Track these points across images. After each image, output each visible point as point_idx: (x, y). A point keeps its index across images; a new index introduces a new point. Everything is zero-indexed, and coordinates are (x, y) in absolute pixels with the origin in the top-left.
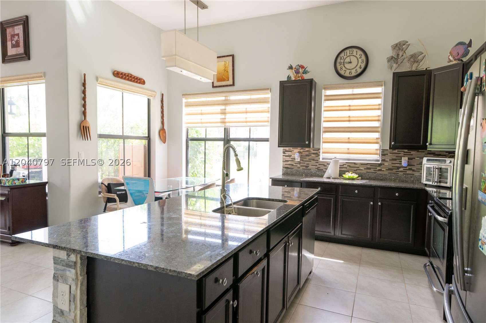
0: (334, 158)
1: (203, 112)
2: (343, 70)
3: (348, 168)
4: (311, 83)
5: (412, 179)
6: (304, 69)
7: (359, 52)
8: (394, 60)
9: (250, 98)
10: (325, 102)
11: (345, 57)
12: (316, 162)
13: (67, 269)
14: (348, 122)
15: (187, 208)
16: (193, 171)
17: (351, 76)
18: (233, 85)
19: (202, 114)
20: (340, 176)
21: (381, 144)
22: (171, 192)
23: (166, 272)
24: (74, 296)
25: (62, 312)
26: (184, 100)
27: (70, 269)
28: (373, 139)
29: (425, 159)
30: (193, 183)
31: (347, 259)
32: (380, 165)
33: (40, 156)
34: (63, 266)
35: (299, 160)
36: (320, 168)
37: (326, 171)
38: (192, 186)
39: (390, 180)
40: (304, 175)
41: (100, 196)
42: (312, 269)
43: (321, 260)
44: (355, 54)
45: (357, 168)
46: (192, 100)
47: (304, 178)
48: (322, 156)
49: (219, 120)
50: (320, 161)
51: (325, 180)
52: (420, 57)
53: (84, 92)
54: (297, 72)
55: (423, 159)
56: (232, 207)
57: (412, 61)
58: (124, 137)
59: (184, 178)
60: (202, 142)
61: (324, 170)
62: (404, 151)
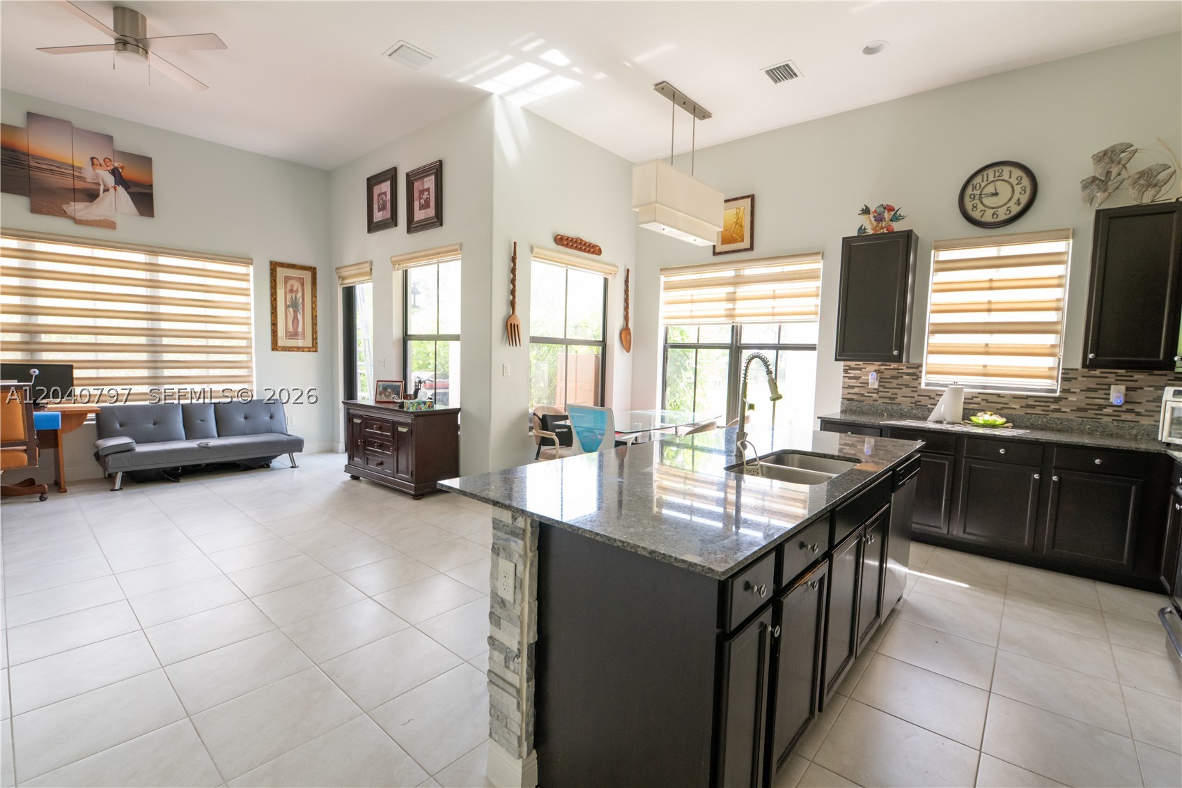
0: (951, 384)
1: (695, 298)
2: (979, 210)
3: (984, 403)
4: (908, 238)
5: (1134, 432)
6: (893, 213)
7: (1017, 173)
8: (1097, 185)
9: (783, 272)
10: (936, 275)
11: (983, 184)
12: (912, 391)
13: (512, 538)
14: (986, 313)
15: (662, 461)
16: (673, 400)
17: (996, 220)
18: (752, 248)
19: (692, 302)
20: (963, 419)
21: (1061, 358)
22: (640, 434)
23: (668, 560)
24: (521, 581)
25: (503, 603)
26: (663, 279)
27: (516, 540)
28: (1043, 347)
29: (1169, 392)
30: (671, 421)
31: (979, 582)
32: (1057, 400)
33: (446, 370)
34: (506, 533)
35: (876, 386)
36: (920, 402)
37: (933, 409)
38: (674, 425)
39: (1082, 432)
40: (885, 414)
41: (531, 434)
42: (902, 595)
43: (919, 577)
44: (1006, 176)
45: (1003, 406)
46: (676, 278)
47: (885, 420)
48: (924, 379)
49: (723, 312)
50: (920, 389)
51: (929, 425)
52: (1162, 176)
53: (513, 271)
54: (879, 219)
55: (1164, 390)
56: (757, 465)
57: (1142, 184)
58: (566, 342)
59: (658, 412)
60: (691, 350)
61: (929, 406)
62: (1117, 373)
